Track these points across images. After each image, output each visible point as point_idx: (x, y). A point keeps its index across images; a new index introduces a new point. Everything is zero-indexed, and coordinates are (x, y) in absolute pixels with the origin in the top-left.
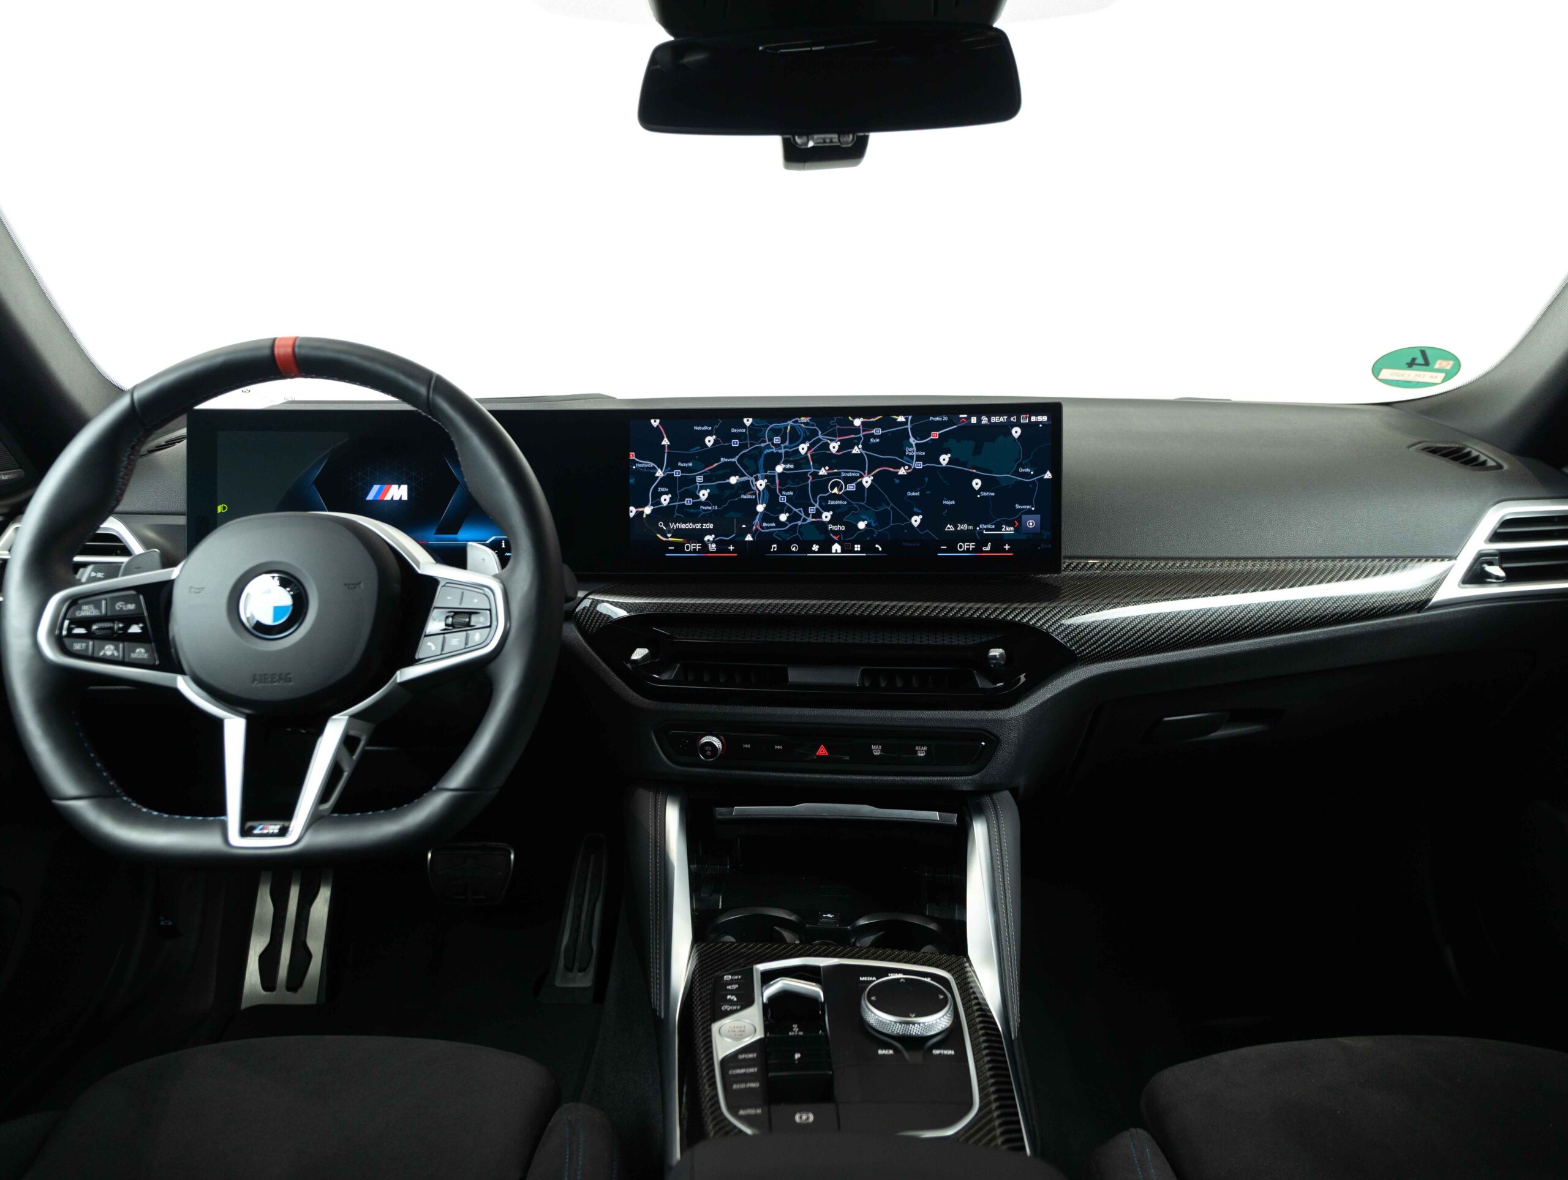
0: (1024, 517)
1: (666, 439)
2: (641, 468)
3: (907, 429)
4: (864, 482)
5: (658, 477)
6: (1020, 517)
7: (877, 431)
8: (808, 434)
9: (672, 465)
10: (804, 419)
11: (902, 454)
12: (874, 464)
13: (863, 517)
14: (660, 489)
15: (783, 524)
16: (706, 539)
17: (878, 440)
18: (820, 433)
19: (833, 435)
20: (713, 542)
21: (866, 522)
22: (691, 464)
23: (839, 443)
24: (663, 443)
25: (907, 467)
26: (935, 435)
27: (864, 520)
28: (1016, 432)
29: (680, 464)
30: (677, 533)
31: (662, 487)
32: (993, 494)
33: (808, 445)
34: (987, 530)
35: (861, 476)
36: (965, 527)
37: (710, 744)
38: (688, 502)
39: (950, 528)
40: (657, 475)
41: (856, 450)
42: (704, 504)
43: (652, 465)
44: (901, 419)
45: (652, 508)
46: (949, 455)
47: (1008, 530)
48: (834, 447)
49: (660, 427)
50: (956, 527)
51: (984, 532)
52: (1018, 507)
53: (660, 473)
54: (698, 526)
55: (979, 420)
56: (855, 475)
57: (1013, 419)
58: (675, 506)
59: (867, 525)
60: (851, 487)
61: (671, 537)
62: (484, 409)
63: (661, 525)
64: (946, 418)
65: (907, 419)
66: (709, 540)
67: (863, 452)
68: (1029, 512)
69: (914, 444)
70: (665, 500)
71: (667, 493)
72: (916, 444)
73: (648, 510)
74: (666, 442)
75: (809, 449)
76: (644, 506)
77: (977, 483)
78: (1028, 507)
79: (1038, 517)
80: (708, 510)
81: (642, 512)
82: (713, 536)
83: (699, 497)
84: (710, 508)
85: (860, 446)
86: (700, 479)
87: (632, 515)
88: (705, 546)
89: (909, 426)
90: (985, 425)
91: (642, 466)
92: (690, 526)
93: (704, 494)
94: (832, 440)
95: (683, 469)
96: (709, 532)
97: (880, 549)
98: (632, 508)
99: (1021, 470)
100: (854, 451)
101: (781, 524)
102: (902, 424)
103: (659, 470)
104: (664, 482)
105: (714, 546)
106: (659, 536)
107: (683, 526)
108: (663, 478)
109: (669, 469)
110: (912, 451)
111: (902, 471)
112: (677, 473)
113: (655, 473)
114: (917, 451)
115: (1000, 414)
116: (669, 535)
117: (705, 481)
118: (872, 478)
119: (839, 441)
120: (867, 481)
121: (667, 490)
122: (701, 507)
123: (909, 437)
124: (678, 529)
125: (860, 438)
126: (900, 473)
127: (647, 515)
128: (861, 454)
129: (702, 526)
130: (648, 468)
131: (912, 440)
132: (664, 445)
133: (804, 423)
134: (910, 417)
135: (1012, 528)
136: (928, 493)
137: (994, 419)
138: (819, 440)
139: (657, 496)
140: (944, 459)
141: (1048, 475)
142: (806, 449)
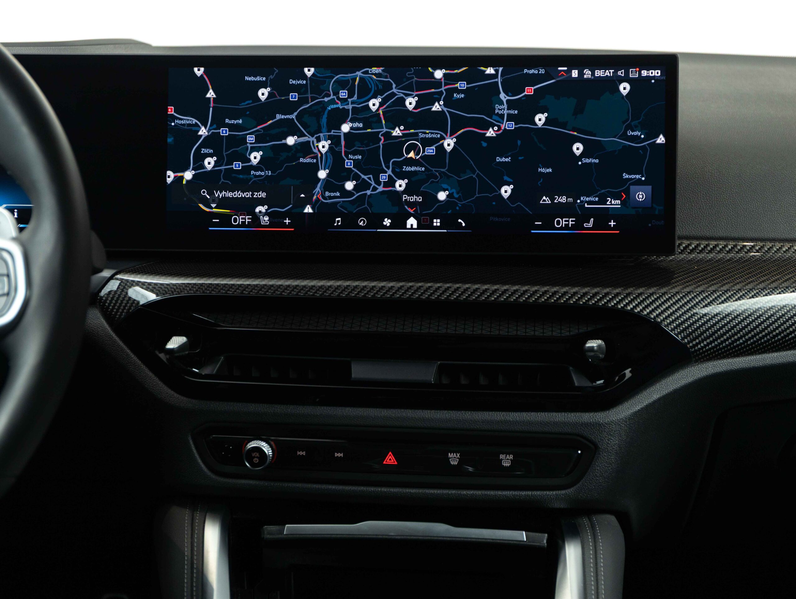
0: (632, 188)
1: (211, 91)
2: (181, 124)
3: (497, 82)
4: (445, 145)
5: (201, 136)
6: (628, 188)
7: (462, 85)
8: (380, 87)
9: (218, 123)
10: (375, 70)
11: (491, 112)
12: (458, 123)
13: (445, 186)
14: (204, 151)
15: (349, 194)
16: (257, 210)
17: (463, 96)
18: (394, 86)
19: (409, 88)
20: (266, 214)
21: (447, 193)
22: (240, 121)
23: (417, 99)
24: (208, 95)
25: (496, 128)
26: (529, 91)
27: (444, 190)
28: (625, 88)
29: (227, 121)
30: (222, 203)
31: (206, 148)
32: (597, 161)
33: (380, 100)
34: (589, 203)
35: (443, 138)
36: (563, 199)
37: (259, 450)
38: (237, 166)
39: (546, 200)
40: (200, 133)
41: (436, 107)
42: (256, 168)
43: (195, 121)
44: (490, 71)
45: (193, 172)
46: (546, 115)
47: (614, 203)
48: (411, 103)
49: (205, 76)
50: (552, 199)
51: (586, 206)
52: (626, 176)
53: (203, 132)
54: (248, 195)
55: (581, 74)
56: (434, 136)
57: (621, 73)
58: (220, 171)
59: (448, 196)
60: (431, 151)
61: (215, 208)
62: (8, 53)
63: (204, 193)
64: (542, 71)
65: (497, 71)
66: (260, 212)
67: (445, 109)
68: (638, 182)
69: (504, 101)
70: (209, 163)
71: (211, 156)
72: (508, 101)
73: (188, 175)
74: (211, 94)
75: (381, 105)
76: (184, 170)
77: (578, 148)
78: (638, 176)
79: (649, 188)
80: (260, 176)
81: (182, 177)
82: (266, 207)
83: (249, 160)
84: (263, 173)
85: (442, 103)
86: (251, 139)
87: (169, 180)
88: (256, 218)
89: (499, 80)
90: (588, 79)
91: (183, 122)
92: (238, 194)
93: (255, 157)
94: (408, 95)
95: (232, 127)
96: (261, 202)
97: (464, 225)
98: (169, 173)
99: (630, 133)
100: (434, 109)
101: (347, 194)
102: (491, 76)
103: (203, 128)
104: (209, 141)
105: (266, 218)
106: (201, 205)
107: (230, 194)
108: (206, 138)
109: (215, 126)
110: (503, 109)
111: (491, 133)
112: (224, 132)
113: (198, 131)
114: (508, 109)
115: (605, 67)
116: (213, 205)
117: (257, 141)
118: (455, 140)
119: (416, 96)
120: (449, 144)
121: (211, 151)
122: (252, 172)
123: (500, 93)
124: (224, 198)
125: (441, 93)
126: (488, 134)
127: (187, 181)
128: (443, 111)
129: (253, 195)
130: (189, 125)
131: (503, 96)
132: (209, 98)
133: (375, 74)
134: (501, 69)
135: (618, 202)
136: (520, 158)
137: (599, 73)
138: (394, 94)
139: (199, 158)
140: (540, 119)
141: (661, 139)
142: (377, 105)
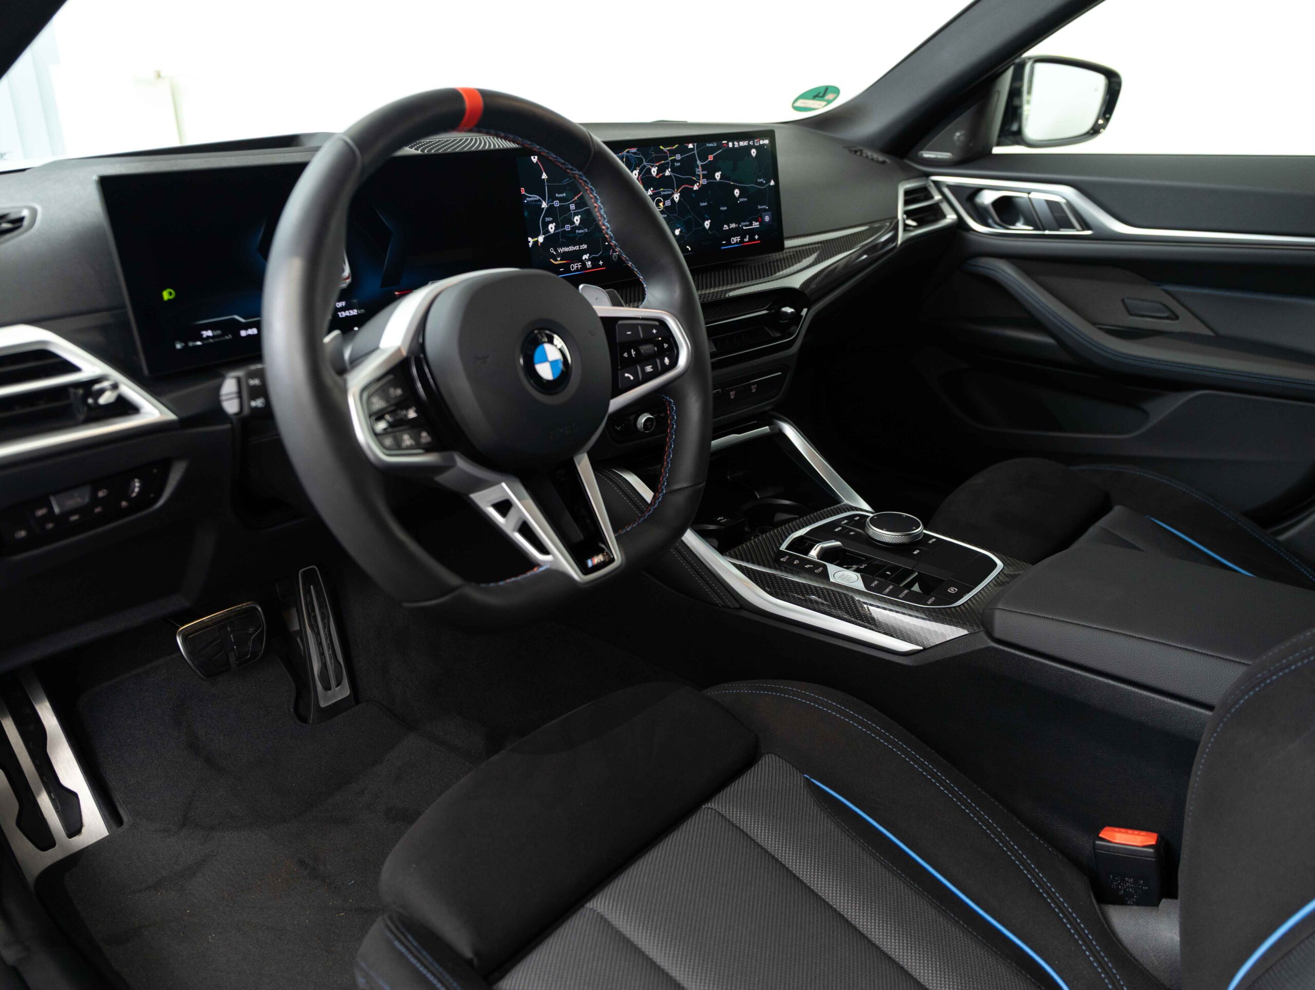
0: (763, 214)
1: (544, 173)
2: (531, 201)
3: (694, 154)
4: (675, 198)
5: (544, 208)
6: (761, 215)
7: (678, 157)
8: (637, 162)
9: (552, 198)
10: (634, 150)
11: (694, 174)
12: (680, 182)
13: (678, 226)
14: (547, 219)
16: (584, 258)
17: (679, 164)
18: (644, 160)
19: (652, 161)
20: (589, 260)
21: (679, 230)
22: (564, 195)
23: (657, 168)
24: (543, 177)
25: (698, 184)
26: (711, 158)
27: (678, 228)
28: (754, 152)
29: (557, 195)
30: (564, 256)
31: (548, 217)
32: (746, 199)
33: (638, 171)
34: (746, 226)
35: (673, 194)
36: (733, 226)
38: (568, 228)
39: (726, 227)
40: (543, 206)
41: (667, 173)
42: (579, 228)
43: (538, 198)
44: (691, 146)
45: (543, 236)
46: (720, 173)
47: (756, 225)
48: (654, 171)
49: (539, 163)
50: (729, 226)
51: (744, 228)
52: (759, 207)
53: (544, 205)
54: (577, 248)
55: (733, 145)
56: (669, 193)
57: (751, 143)
58: (559, 233)
59: (680, 232)
60: (668, 203)
61: (560, 260)
63: (552, 251)
64: (715, 144)
65: (694, 146)
66: (585, 259)
67: (672, 174)
68: (765, 210)
69: (700, 165)
70: (552, 228)
71: (551, 222)
72: (702, 165)
73: (541, 239)
74: (544, 176)
75: (639, 174)
76: (537, 236)
77: (737, 192)
78: (764, 207)
79: (770, 213)
80: (582, 233)
81: (537, 241)
82: (588, 255)
83: (574, 223)
84: (582, 231)
85: (670, 170)
86: (572, 207)
87: (530, 244)
88: (584, 264)
89: (696, 152)
90: (737, 148)
91: (531, 199)
92: (571, 248)
93: (577, 220)
94: (652, 166)
95: (561, 200)
96: (584, 252)
97: (690, 249)
98: (530, 239)
99: (759, 180)
100: (666, 174)
102: (692, 150)
103: (544, 202)
104: (551, 211)
105: (589, 263)
106: (551, 260)
107: (566, 249)
108: (547, 209)
109: (550, 200)
110: (699, 171)
111: (696, 187)
112: (556, 204)
113: (541, 205)
114: (702, 171)
115: (744, 140)
116: (559, 259)
117: (577, 208)
118: (679, 194)
119: (657, 166)
120: (676, 197)
121: (551, 219)
122: (577, 231)
123: (696, 161)
124: (564, 252)
125: (668, 163)
126: (695, 189)
127: (541, 243)
128: (671, 175)
129: (579, 247)
130: (535, 201)
131: (698, 162)
132: (544, 179)
133: (633, 153)
134: (696, 144)
135: (758, 223)
136: (711, 202)
137: (742, 144)
138: (644, 166)
139: (546, 225)
140: (718, 175)
141: (772, 183)
142: (637, 174)
